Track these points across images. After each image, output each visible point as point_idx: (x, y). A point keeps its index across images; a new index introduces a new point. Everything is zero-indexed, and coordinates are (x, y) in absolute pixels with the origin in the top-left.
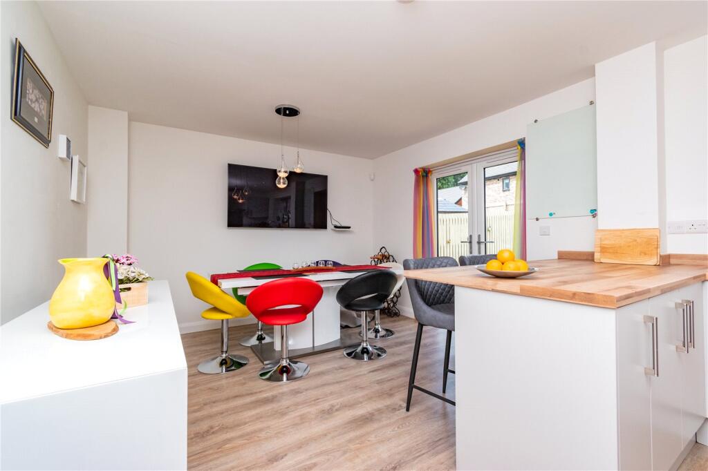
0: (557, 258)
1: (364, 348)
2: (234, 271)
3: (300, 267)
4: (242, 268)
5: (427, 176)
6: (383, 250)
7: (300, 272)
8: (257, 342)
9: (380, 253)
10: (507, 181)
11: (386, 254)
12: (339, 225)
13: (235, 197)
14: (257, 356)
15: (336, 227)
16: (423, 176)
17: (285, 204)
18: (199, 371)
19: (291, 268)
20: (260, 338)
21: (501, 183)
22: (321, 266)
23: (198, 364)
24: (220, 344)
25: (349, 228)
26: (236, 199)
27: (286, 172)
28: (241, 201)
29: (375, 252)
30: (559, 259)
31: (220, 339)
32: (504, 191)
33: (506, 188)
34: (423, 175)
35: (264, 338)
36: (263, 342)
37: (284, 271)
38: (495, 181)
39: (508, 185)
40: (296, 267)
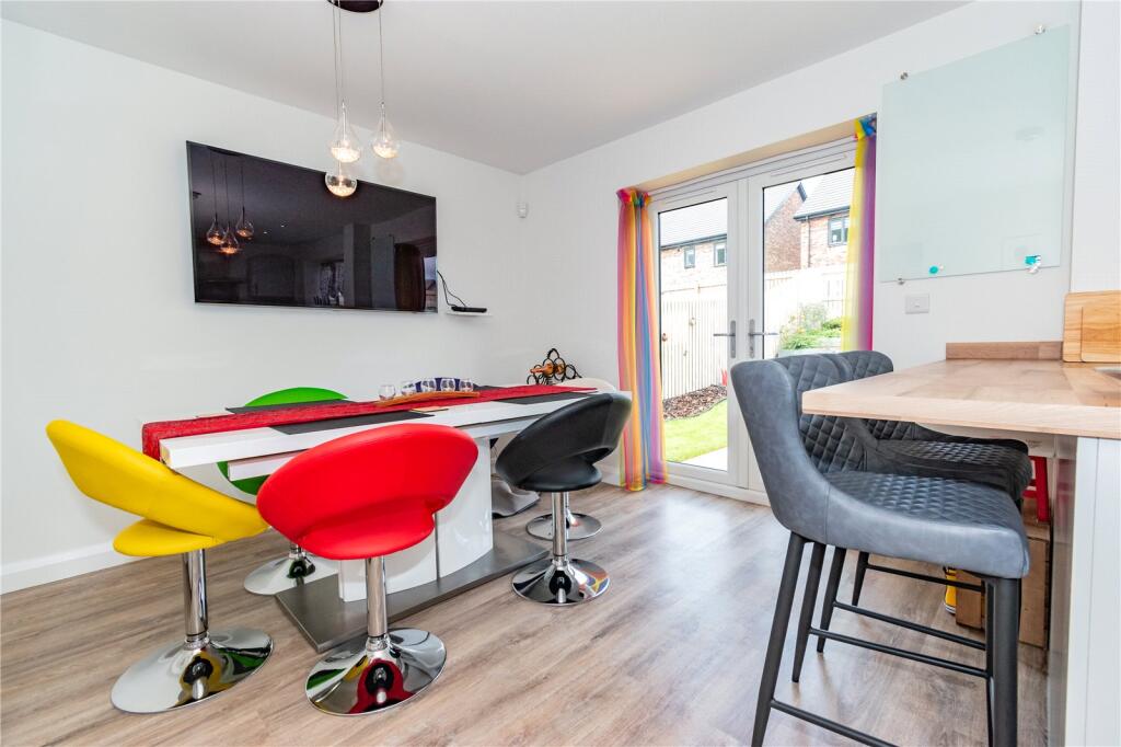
0: (944, 357)
1: (559, 574)
2: (219, 410)
3: (399, 395)
4: (242, 401)
5: (642, 205)
6: (553, 356)
7: (401, 408)
8: (292, 583)
9: (548, 362)
10: (690, 253)
11: (559, 362)
12: (460, 305)
13: (215, 241)
14: (295, 624)
15: (455, 308)
16: (636, 206)
17: (330, 273)
18: (115, 707)
19: (375, 398)
20: (299, 570)
21: (683, 255)
22: (448, 389)
23: (114, 679)
24: (180, 600)
25: (484, 310)
26: (218, 247)
27: (348, 183)
28: (229, 251)
29: (538, 358)
30: (948, 359)
31: (181, 582)
32: (686, 268)
33: (690, 264)
34: (634, 203)
35: (312, 569)
36: (308, 579)
37: (353, 404)
38: (675, 251)
39: (692, 259)
40: (388, 394)
